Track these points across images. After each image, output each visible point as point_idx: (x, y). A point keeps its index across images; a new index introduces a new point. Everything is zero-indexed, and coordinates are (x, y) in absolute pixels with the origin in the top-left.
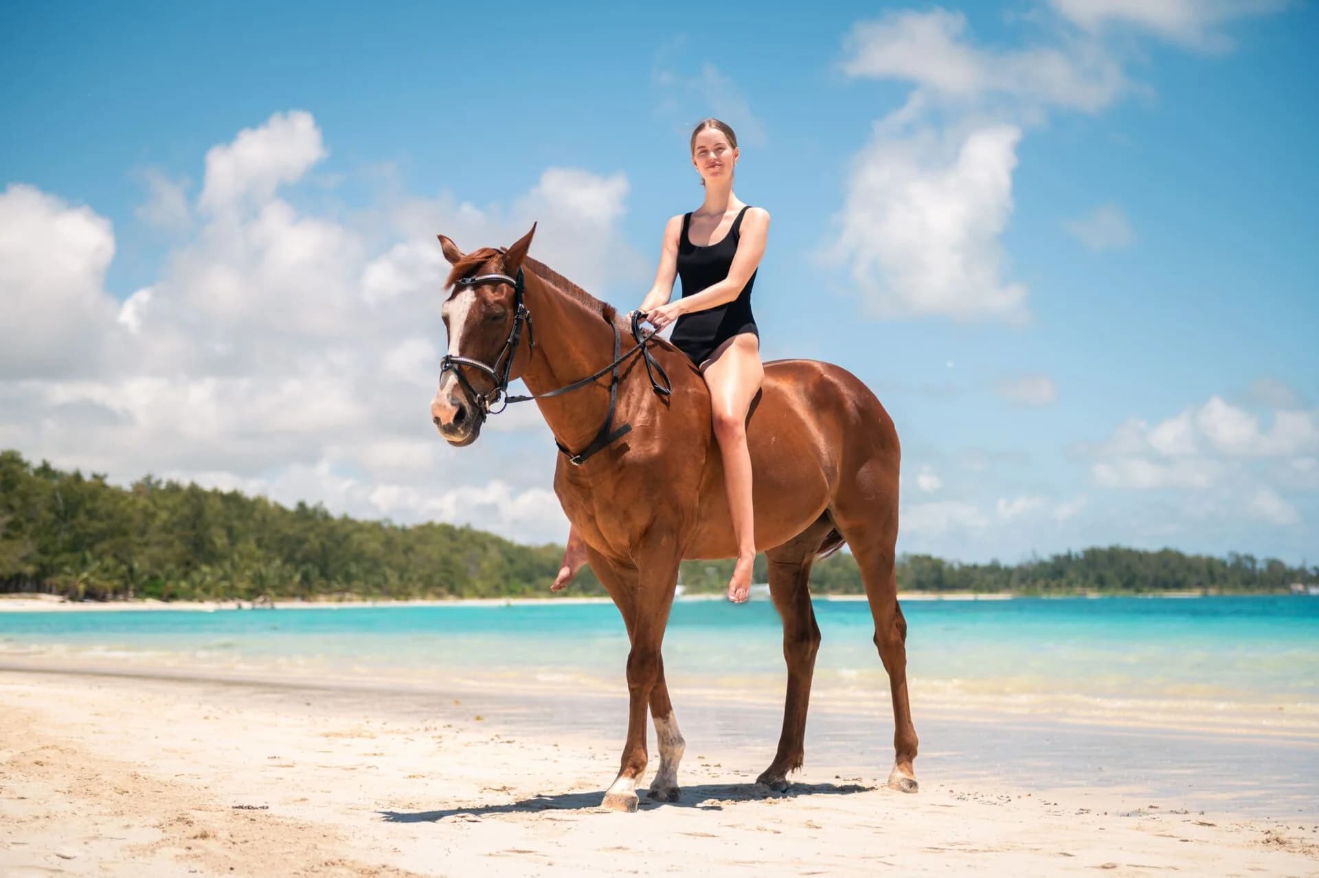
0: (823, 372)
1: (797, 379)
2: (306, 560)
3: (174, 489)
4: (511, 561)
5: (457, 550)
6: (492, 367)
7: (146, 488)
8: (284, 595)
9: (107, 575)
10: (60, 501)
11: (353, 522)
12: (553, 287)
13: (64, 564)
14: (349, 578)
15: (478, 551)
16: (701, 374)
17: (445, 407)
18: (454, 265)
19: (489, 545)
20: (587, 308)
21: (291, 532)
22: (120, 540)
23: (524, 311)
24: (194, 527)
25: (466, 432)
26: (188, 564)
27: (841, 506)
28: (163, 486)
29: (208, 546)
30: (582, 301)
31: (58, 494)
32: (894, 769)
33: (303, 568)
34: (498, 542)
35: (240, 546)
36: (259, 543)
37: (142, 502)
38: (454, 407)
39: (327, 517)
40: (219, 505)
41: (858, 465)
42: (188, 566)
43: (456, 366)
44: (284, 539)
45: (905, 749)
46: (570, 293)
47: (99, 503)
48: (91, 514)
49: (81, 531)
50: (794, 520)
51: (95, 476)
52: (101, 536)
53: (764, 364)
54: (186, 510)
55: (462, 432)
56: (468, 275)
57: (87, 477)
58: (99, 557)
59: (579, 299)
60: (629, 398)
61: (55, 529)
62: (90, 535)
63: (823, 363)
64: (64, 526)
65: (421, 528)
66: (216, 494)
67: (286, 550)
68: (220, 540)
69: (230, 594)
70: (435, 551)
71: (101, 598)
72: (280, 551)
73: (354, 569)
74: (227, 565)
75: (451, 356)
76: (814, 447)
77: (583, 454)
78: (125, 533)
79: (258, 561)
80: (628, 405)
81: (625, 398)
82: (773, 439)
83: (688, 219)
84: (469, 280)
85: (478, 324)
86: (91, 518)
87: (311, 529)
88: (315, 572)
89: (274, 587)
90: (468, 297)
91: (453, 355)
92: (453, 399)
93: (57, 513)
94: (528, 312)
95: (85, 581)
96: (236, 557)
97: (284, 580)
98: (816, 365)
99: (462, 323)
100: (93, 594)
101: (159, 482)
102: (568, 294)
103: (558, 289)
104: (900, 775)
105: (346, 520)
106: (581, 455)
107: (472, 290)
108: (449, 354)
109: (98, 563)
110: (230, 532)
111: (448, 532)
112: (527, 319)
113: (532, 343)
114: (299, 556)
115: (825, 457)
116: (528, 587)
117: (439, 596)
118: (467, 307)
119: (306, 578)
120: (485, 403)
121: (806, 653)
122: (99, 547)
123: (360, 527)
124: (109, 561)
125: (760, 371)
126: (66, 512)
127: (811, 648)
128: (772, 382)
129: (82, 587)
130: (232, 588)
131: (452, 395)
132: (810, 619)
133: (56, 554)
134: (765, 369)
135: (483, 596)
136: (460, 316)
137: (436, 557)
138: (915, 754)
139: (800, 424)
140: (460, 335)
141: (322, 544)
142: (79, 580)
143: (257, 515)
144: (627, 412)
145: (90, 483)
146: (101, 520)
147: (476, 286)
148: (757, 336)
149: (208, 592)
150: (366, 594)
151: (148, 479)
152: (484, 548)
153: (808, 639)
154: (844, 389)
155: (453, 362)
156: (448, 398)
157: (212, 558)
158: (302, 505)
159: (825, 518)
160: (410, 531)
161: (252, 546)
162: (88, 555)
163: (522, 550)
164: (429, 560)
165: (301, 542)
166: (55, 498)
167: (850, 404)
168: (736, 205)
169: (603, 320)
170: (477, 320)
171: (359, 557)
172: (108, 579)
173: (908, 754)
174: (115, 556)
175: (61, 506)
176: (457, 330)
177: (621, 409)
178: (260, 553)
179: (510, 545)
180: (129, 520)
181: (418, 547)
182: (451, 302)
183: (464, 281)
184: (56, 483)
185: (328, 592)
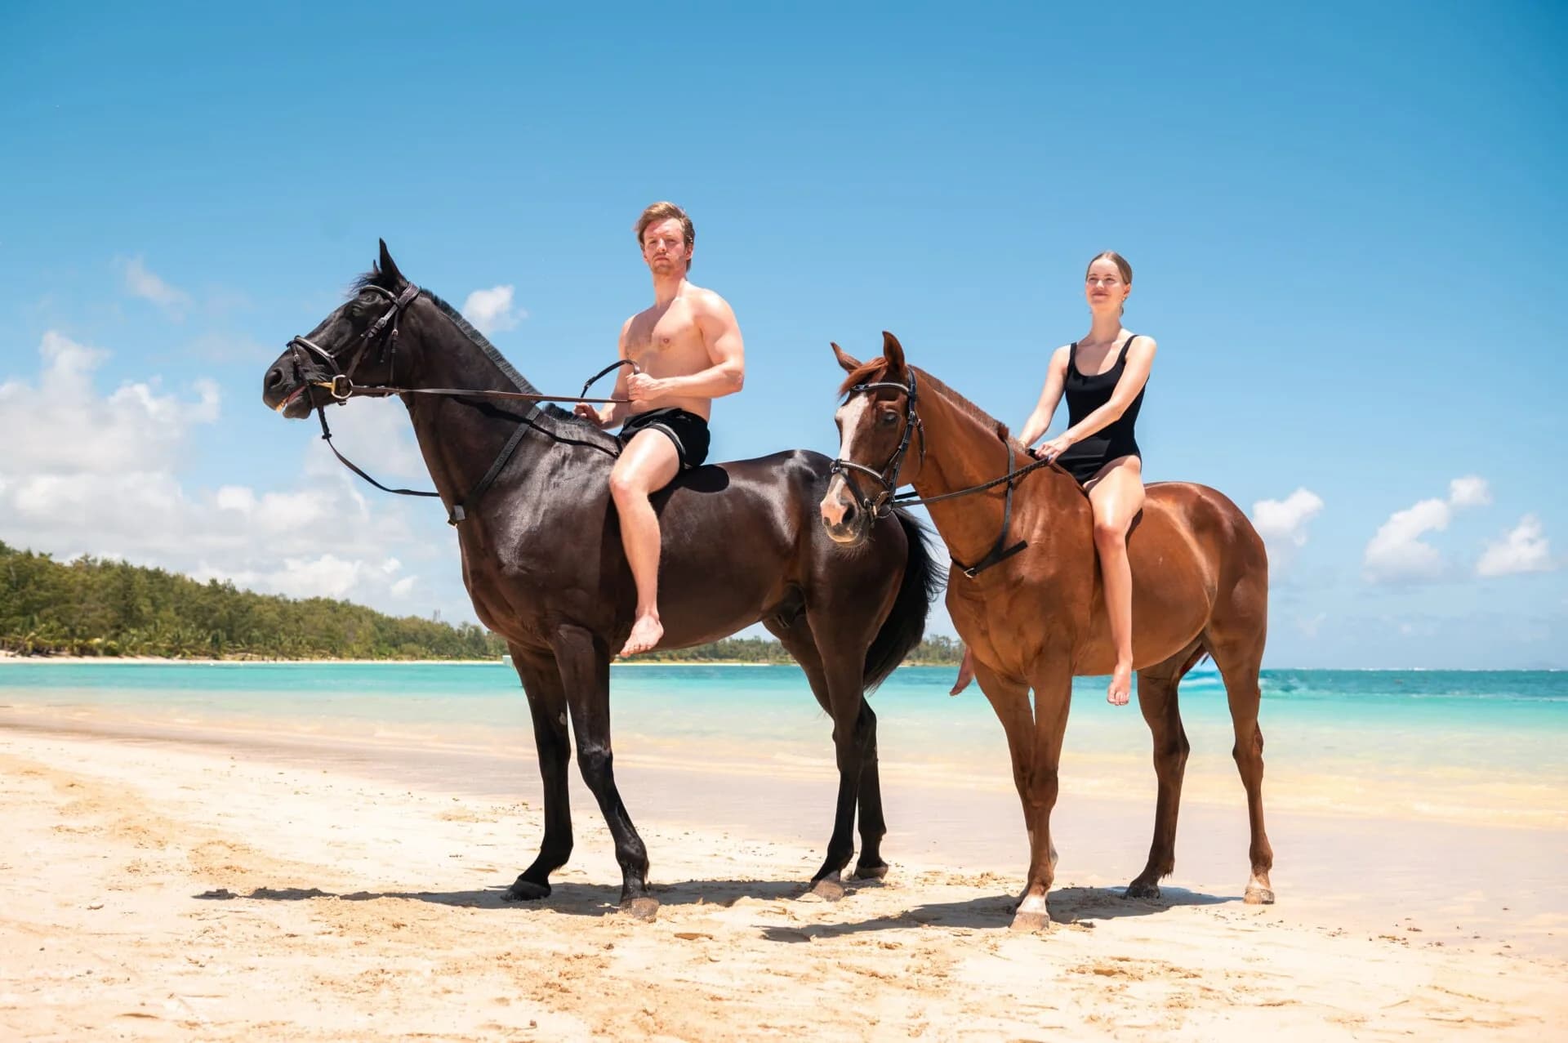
0: (1199, 493)
1: (1176, 501)
2: (216, 626)
3: (107, 566)
4: (381, 630)
5: (338, 621)
6: (881, 473)
7: (85, 566)
8: (196, 654)
9: (50, 635)
10: (13, 574)
11: (254, 596)
12: (948, 401)
13: (15, 625)
14: (250, 641)
15: (356, 621)
16: (1086, 494)
17: (834, 507)
18: (850, 373)
19: (364, 617)
20: (981, 425)
21: (204, 603)
22: (63, 606)
23: (915, 418)
24: (125, 597)
25: (854, 535)
26: (118, 627)
27: (1217, 623)
28: (99, 564)
29: (136, 613)
30: (977, 418)
31: (11, 568)
32: (1251, 880)
33: (213, 632)
34: (371, 614)
35: (162, 613)
36: (178, 611)
37: (81, 576)
38: (843, 507)
39: (234, 592)
40: (144, 580)
41: (1234, 582)
42: (118, 629)
43: (846, 471)
44: (200, 609)
45: (1260, 858)
46: (965, 408)
47: (45, 577)
48: (39, 585)
49: (30, 598)
50: (1177, 639)
51: (42, 555)
52: (47, 603)
53: (1145, 485)
54: (119, 583)
55: (851, 532)
56: (862, 382)
57: (36, 555)
58: (45, 620)
59: (974, 416)
60: (1024, 514)
61: (9, 595)
62: (38, 602)
63: (1197, 485)
64: (16, 594)
65: (311, 602)
66: (144, 571)
67: (200, 618)
68: (146, 609)
69: (153, 652)
70: (322, 619)
71: (47, 654)
72: (195, 619)
73: (256, 633)
74: (152, 627)
75: (841, 460)
76: (1198, 568)
77: (978, 566)
78: (68, 602)
79: (176, 626)
80: (1023, 522)
81: (1020, 515)
82: (1161, 559)
83: (1074, 348)
84: (862, 387)
85: (870, 427)
86: (39, 588)
87: (221, 601)
88: (223, 635)
89: (189, 647)
90: (861, 402)
91: (843, 459)
92: (842, 498)
93: (10, 583)
94: (920, 420)
95: (32, 639)
96: (158, 621)
97: (199, 641)
98: (1192, 487)
99: (854, 427)
100: (39, 651)
101: (95, 561)
102: (963, 409)
103: (952, 403)
104: (1257, 885)
105: (249, 594)
106: (975, 567)
107: (865, 396)
108: (839, 458)
109: (44, 625)
110: (154, 601)
111: (331, 605)
112: (919, 427)
113: (922, 451)
114: (210, 622)
115: (1208, 578)
116: (394, 650)
117: (324, 656)
118: (860, 412)
119: (215, 640)
120: (872, 509)
121: (1176, 764)
122: (45, 612)
123: (259, 601)
124: (54, 624)
125: (1142, 491)
126: (18, 583)
127: (1181, 759)
128: (1154, 503)
129: (30, 644)
130: (155, 647)
131: (842, 494)
132: (1179, 731)
133: (9, 616)
134: (1146, 490)
135: (358, 658)
136: (852, 419)
137: (322, 626)
138: (1271, 865)
139: (1184, 545)
140: (852, 437)
141: (229, 614)
142: (27, 638)
143: (177, 589)
144: (1022, 528)
145: (38, 559)
146: (47, 590)
147: (869, 392)
148: (1140, 458)
149: (134, 651)
150: (263, 654)
151: (86, 558)
152: (360, 620)
153: (1178, 752)
154: (1221, 510)
155: (842, 466)
156: (837, 497)
157: (139, 622)
158: (214, 582)
159: (1202, 635)
160: (300, 604)
161: (172, 614)
162: (36, 618)
163: (391, 621)
164: (315, 628)
165: (212, 611)
166: (9, 571)
167: (1227, 524)
168: (1125, 334)
169: (997, 437)
170: (869, 423)
171: (259, 624)
172: (52, 638)
173: (1265, 865)
174: (58, 619)
175: (14, 577)
176: (850, 433)
177: (1017, 525)
178: (178, 619)
179: (381, 617)
180: (71, 591)
181: (307, 617)
182: (845, 407)
183: (858, 388)
184: (10, 559)
185: (234, 652)
